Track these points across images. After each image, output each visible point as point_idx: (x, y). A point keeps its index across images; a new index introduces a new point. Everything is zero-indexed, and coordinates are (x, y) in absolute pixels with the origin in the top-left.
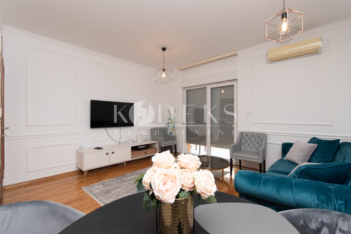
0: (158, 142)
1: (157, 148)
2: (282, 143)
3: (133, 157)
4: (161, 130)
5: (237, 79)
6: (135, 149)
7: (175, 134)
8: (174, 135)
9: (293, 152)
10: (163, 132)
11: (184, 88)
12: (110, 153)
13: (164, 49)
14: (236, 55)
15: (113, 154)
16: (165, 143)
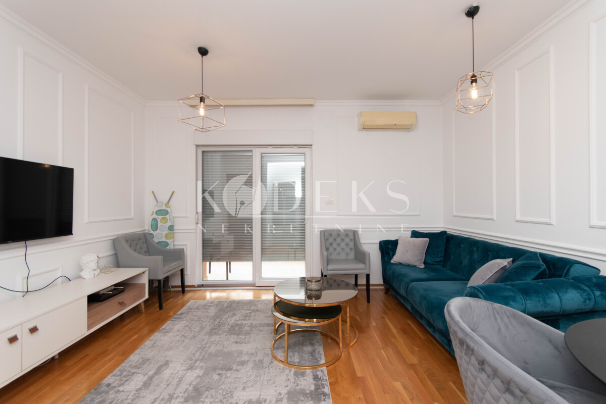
0: (147, 269)
1: (144, 284)
2: (378, 242)
3: (93, 323)
4: (140, 239)
5: (311, 145)
6: (94, 299)
7: (174, 245)
8: (172, 248)
9: (407, 252)
10: (143, 243)
11: (197, 146)
12: (24, 335)
13: (203, 52)
14: (311, 105)
15: (36, 334)
16: (167, 268)
